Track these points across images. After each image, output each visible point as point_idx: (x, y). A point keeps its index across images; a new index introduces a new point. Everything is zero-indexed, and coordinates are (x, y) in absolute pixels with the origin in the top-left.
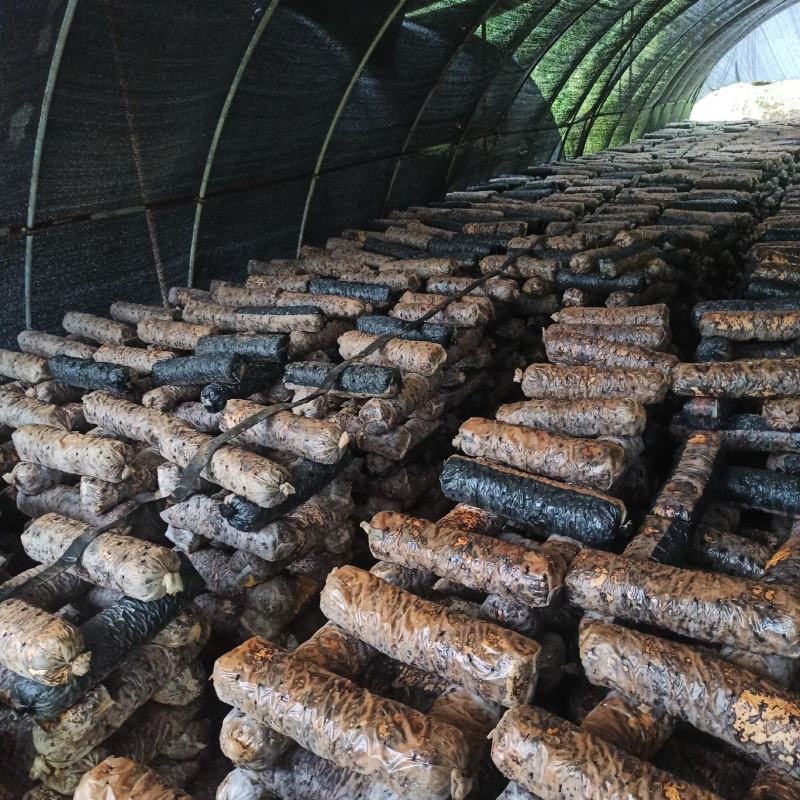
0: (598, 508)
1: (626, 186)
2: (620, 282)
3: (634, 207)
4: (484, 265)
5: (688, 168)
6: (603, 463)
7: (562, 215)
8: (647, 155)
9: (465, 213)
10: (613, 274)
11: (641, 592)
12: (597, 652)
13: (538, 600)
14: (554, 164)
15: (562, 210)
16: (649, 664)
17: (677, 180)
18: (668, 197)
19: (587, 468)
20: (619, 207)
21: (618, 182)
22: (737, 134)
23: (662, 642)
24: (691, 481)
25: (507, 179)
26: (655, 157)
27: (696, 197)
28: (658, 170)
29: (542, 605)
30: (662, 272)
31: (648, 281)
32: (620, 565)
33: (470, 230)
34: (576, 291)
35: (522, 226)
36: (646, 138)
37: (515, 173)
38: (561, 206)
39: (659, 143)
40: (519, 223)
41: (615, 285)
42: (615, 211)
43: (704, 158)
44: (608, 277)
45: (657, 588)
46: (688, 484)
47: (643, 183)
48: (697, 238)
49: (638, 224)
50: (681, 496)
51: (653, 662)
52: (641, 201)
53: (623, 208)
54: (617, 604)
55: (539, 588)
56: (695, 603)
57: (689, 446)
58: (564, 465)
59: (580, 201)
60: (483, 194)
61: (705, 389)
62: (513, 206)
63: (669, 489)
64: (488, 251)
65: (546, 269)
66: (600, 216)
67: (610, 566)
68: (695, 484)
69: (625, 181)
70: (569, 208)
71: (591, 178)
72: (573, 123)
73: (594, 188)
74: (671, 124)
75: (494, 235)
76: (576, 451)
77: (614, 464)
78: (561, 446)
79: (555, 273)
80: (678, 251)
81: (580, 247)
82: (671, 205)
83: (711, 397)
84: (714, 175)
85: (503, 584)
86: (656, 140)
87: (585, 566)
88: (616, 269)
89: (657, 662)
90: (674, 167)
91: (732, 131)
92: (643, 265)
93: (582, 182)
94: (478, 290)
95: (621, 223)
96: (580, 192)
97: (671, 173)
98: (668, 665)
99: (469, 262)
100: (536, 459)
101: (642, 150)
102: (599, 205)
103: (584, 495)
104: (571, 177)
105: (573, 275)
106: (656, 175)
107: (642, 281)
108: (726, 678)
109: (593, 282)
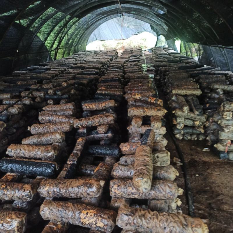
0: (49, 166)
1: (68, 69)
2: (63, 97)
3: (69, 75)
4: (22, 94)
5: (84, 63)
6: (51, 152)
7: (48, 78)
8: (74, 60)
9: (18, 78)
10: (61, 95)
11: (58, 188)
12: (44, 210)
13: (28, 199)
14: (48, 62)
15: (48, 76)
16: (58, 210)
17: (81, 67)
18: (78, 71)
19: (47, 154)
20: (65, 75)
21: (65, 67)
22: (97, 54)
23: (62, 203)
24: (77, 152)
25: (33, 67)
26: (76, 60)
27: (85, 71)
28: (76, 64)
29: (30, 200)
30: (75, 93)
31: (71, 96)
32: (52, 182)
33: (19, 83)
34: (51, 100)
35: (35, 81)
36: (74, 55)
37: (36, 65)
38: (48, 75)
39: (78, 56)
40: (34, 81)
41: (62, 98)
42: (63, 76)
43: (88, 61)
44: (59, 96)
45: (62, 186)
46: (77, 153)
47: (72, 68)
48: (84, 83)
49: (69, 80)
50: (74, 157)
51: (59, 209)
52: (71, 73)
53: (66, 75)
54: (52, 194)
55: (28, 195)
56: (72, 188)
57: (78, 142)
58: (41, 154)
59: (54, 73)
60: (25, 72)
61: (82, 126)
62: (34, 75)
63: (71, 156)
64: (24, 90)
65: (42, 94)
66: (59, 78)
67: (50, 183)
68: (78, 153)
69: (67, 67)
70: (50, 76)
71: (58, 66)
72: (52, 51)
73: (58, 70)
74: (81, 51)
75: (27, 85)
76: (44, 150)
77: (55, 152)
78: (39, 149)
79: (44, 95)
80: (79, 87)
81: (52, 87)
82: (79, 74)
83: (84, 127)
84: (90, 65)
85: (17, 196)
86: (77, 55)
87: (43, 185)
88: (61, 93)
89: (60, 209)
90: (81, 63)
91: (96, 53)
92: (69, 91)
93: (55, 68)
94: (19, 102)
95: (65, 80)
96: (54, 71)
97: (79, 65)
98: (63, 209)
99: (17, 94)
100: (32, 154)
101: (73, 58)
102: (59, 75)
103: (45, 163)
104: (52, 66)
105: (50, 96)
106: (75, 66)
107: (69, 96)
108: (78, 208)
109: (56, 97)
